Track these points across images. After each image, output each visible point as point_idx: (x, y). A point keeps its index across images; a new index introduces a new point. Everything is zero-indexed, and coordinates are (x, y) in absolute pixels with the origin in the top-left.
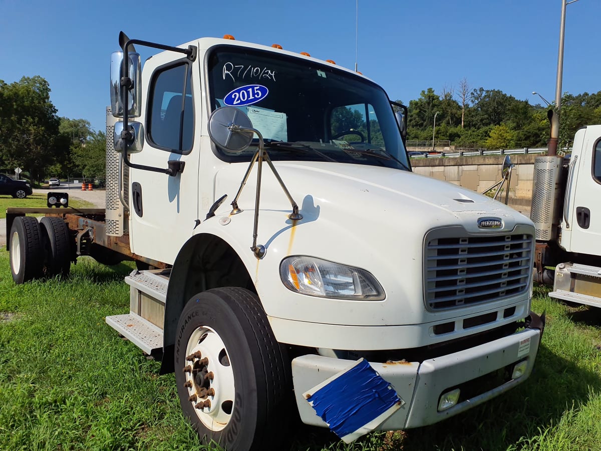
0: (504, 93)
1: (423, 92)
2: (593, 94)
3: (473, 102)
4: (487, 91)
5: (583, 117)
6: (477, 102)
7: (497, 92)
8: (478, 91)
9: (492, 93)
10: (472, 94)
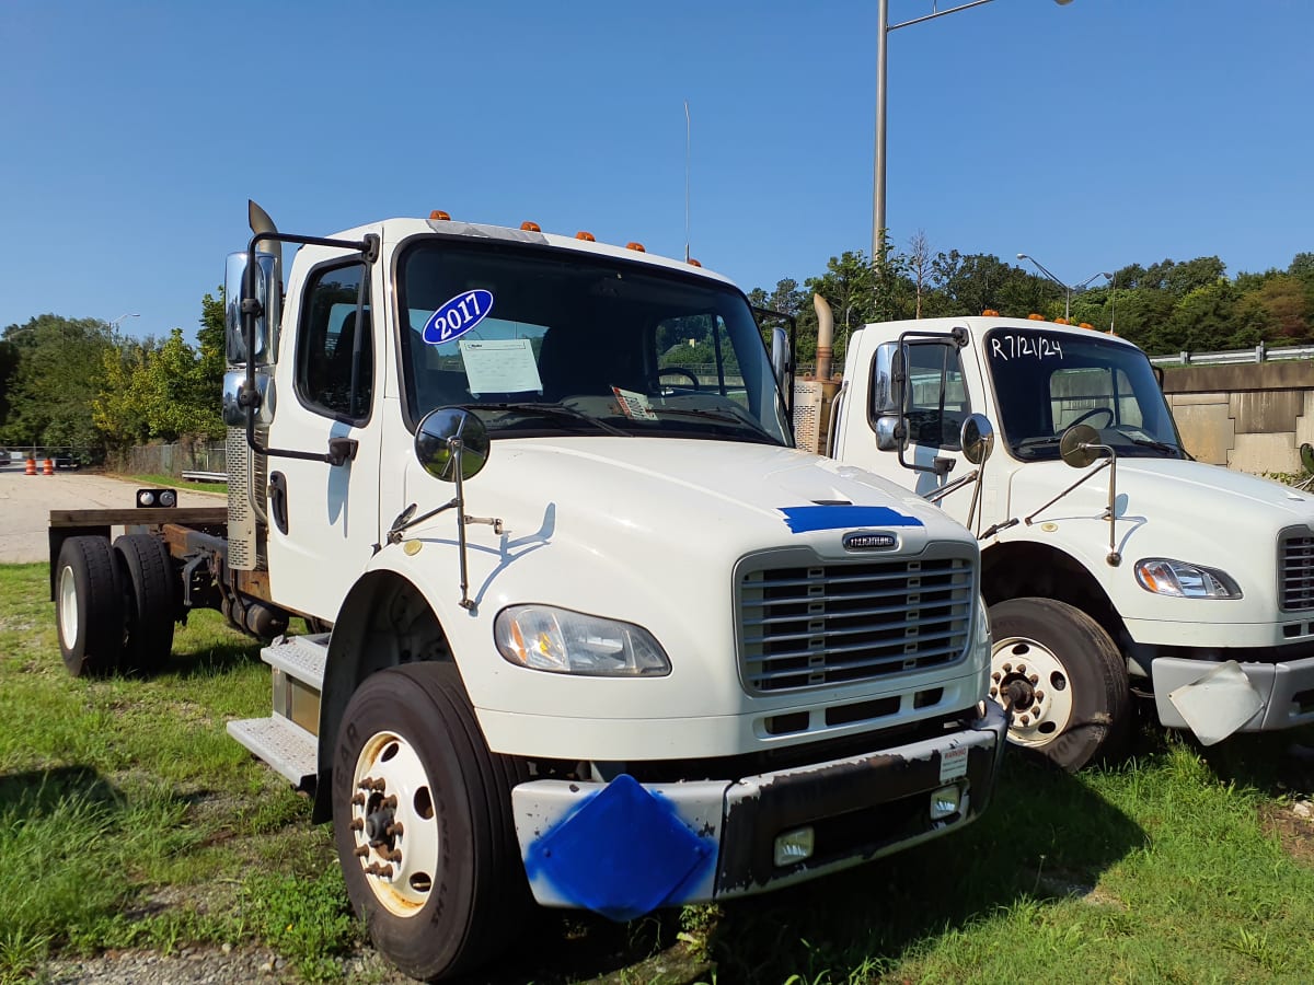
0: (1002, 261)
1: (834, 260)
2: (1182, 263)
3: (937, 280)
4: (968, 258)
5: (1153, 310)
6: (946, 280)
7: (986, 259)
8: (947, 257)
9: (976, 261)
10: (935, 263)
